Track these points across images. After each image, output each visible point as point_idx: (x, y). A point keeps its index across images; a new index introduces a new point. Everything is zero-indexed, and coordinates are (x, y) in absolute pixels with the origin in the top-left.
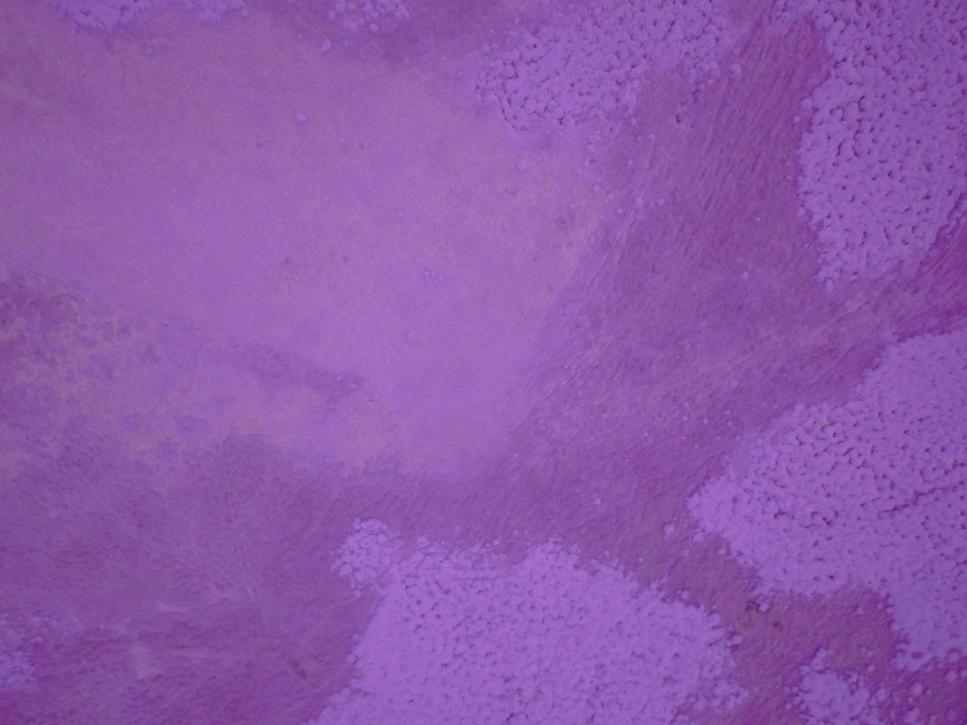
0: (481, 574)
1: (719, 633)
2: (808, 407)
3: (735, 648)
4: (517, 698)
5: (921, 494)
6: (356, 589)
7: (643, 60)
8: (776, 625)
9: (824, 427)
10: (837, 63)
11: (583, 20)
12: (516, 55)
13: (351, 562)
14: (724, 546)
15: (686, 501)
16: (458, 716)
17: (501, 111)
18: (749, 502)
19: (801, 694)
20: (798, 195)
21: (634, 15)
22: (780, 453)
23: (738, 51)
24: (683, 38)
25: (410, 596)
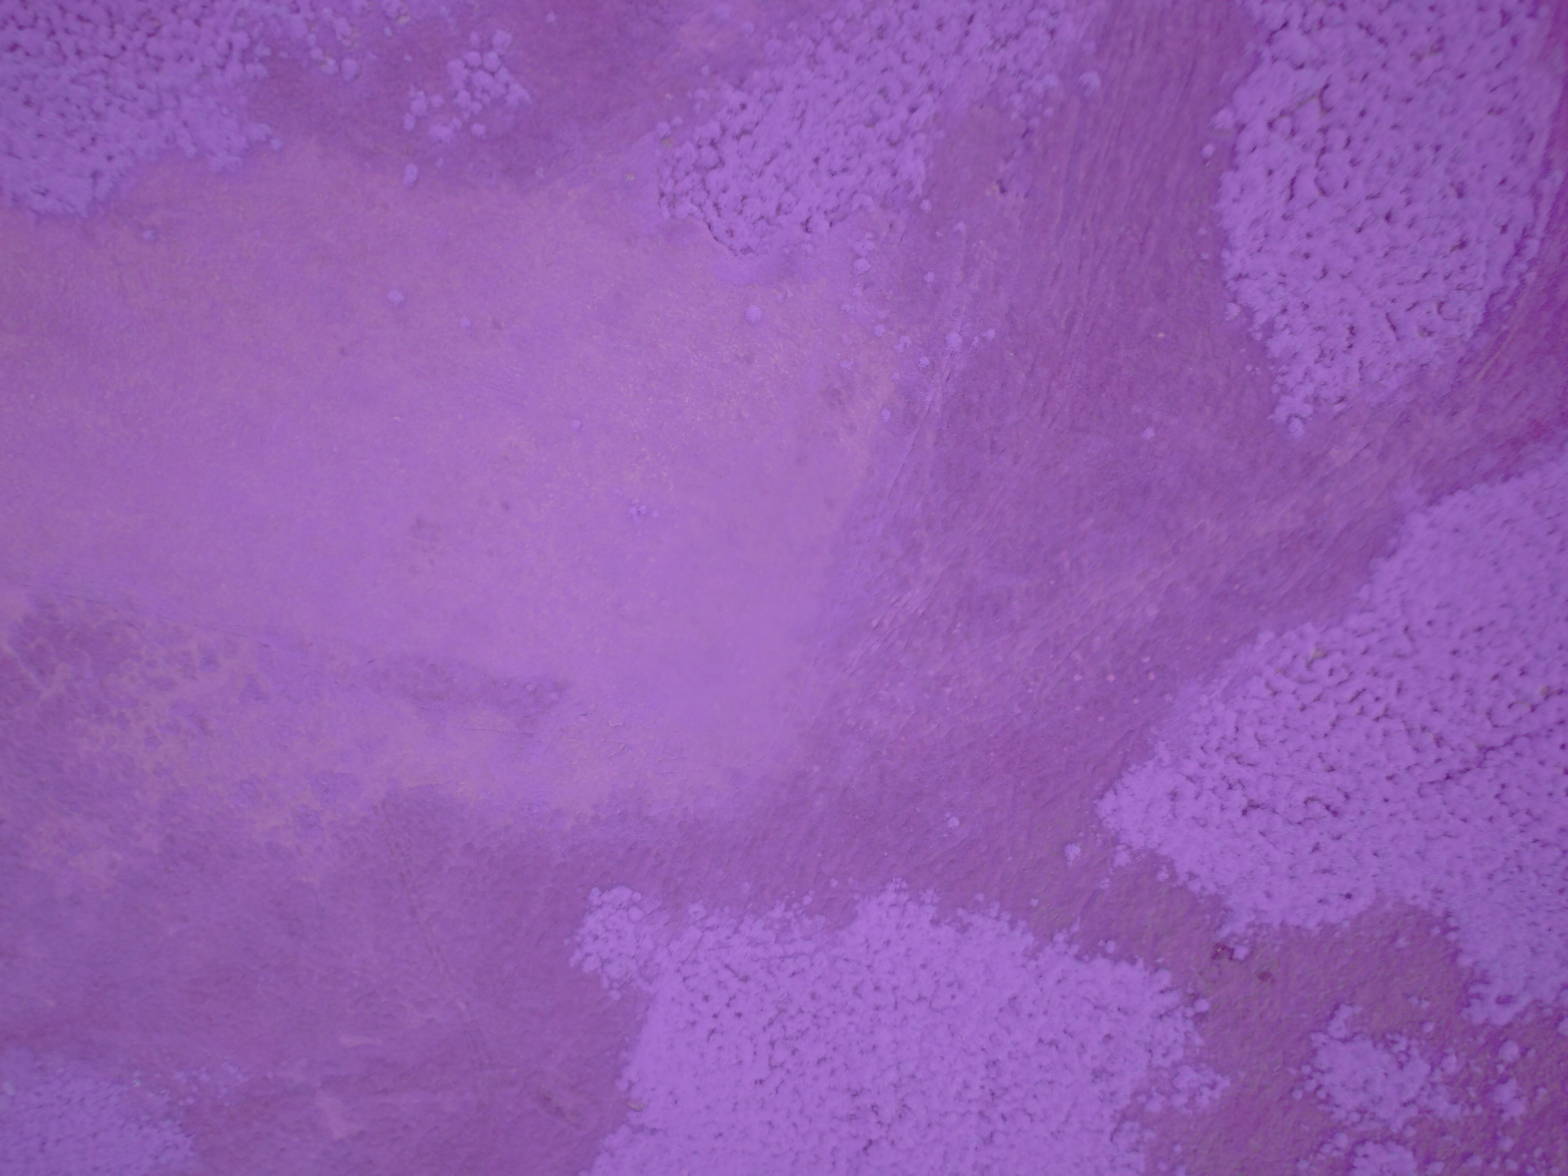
0: (791, 950)
1: (1172, 999)
2: (1279, 634)
3: (1200, 1017)
4: (873, 1119)
5: (1492, 748)
6: (611, 988)
7: (928, 98)
8: (1264, 976)
9: (1312, 662)
10: (1273, 33)
11: (817, 43)
12: (714, 128)
13: (598, 952)
14: (1164, 867)
15: (1095, 805)
16: (790, 1149)
17: (706, 227)
18: (1197, 797)
19: (1315, 1075)
20: (1225, 283)
21: (901, 17)
22: (1241, 713)
23: (1090, 47)
24: (990, 43)
25: (692, 990)
